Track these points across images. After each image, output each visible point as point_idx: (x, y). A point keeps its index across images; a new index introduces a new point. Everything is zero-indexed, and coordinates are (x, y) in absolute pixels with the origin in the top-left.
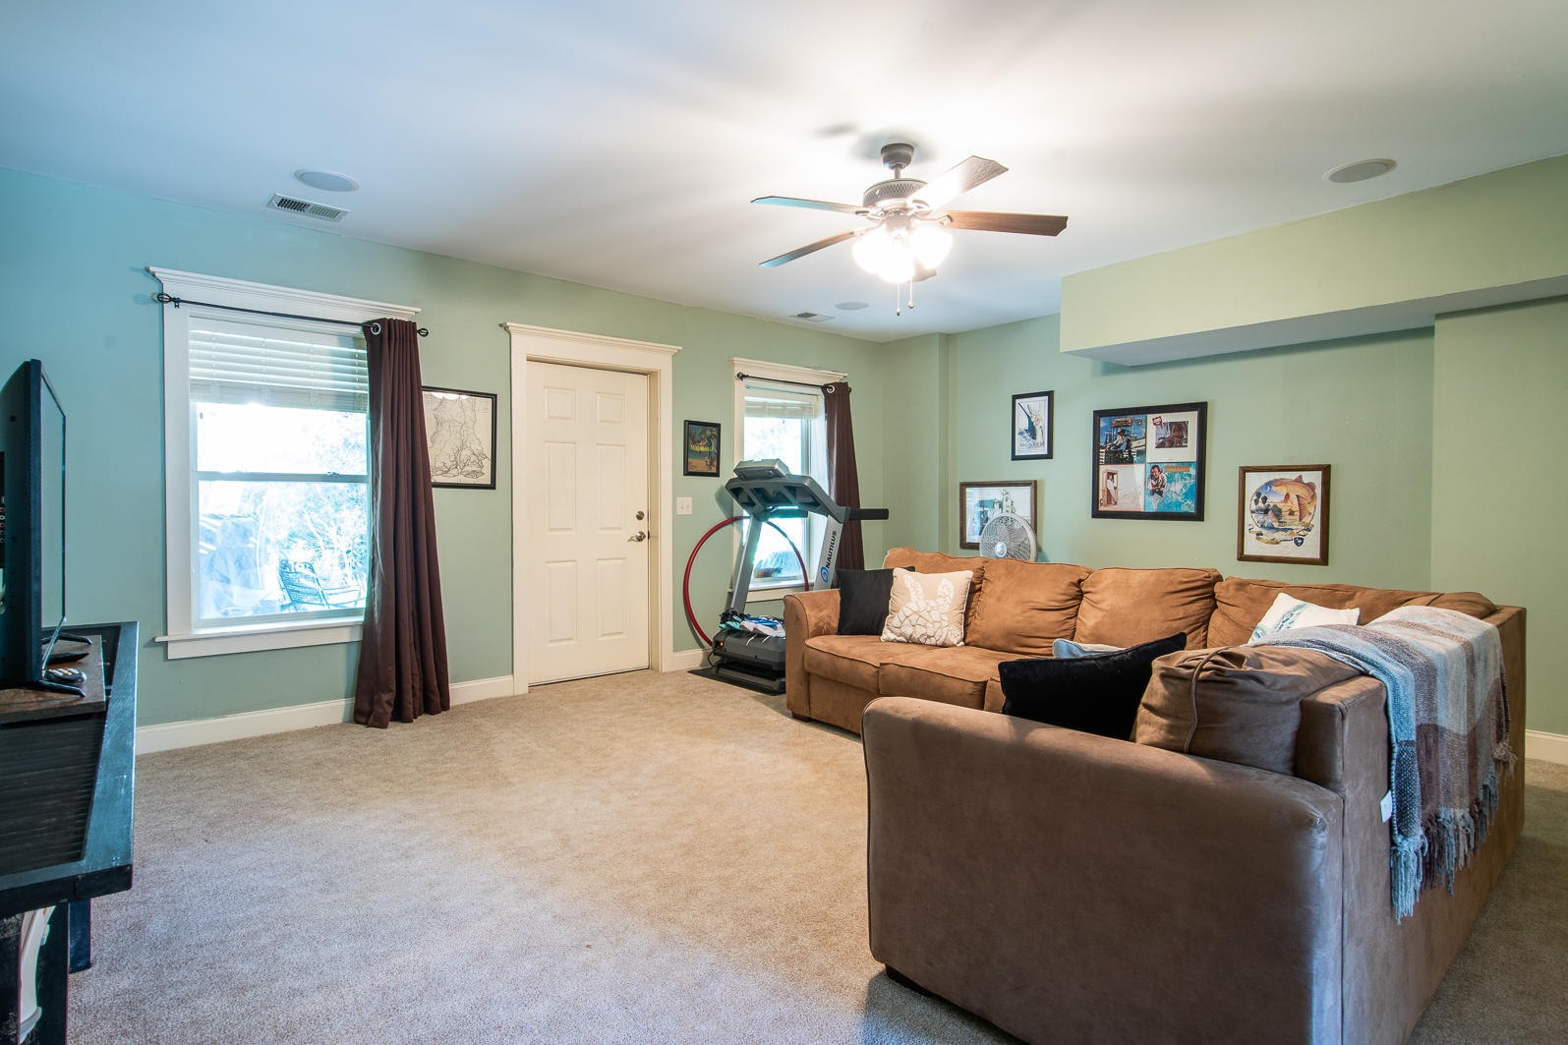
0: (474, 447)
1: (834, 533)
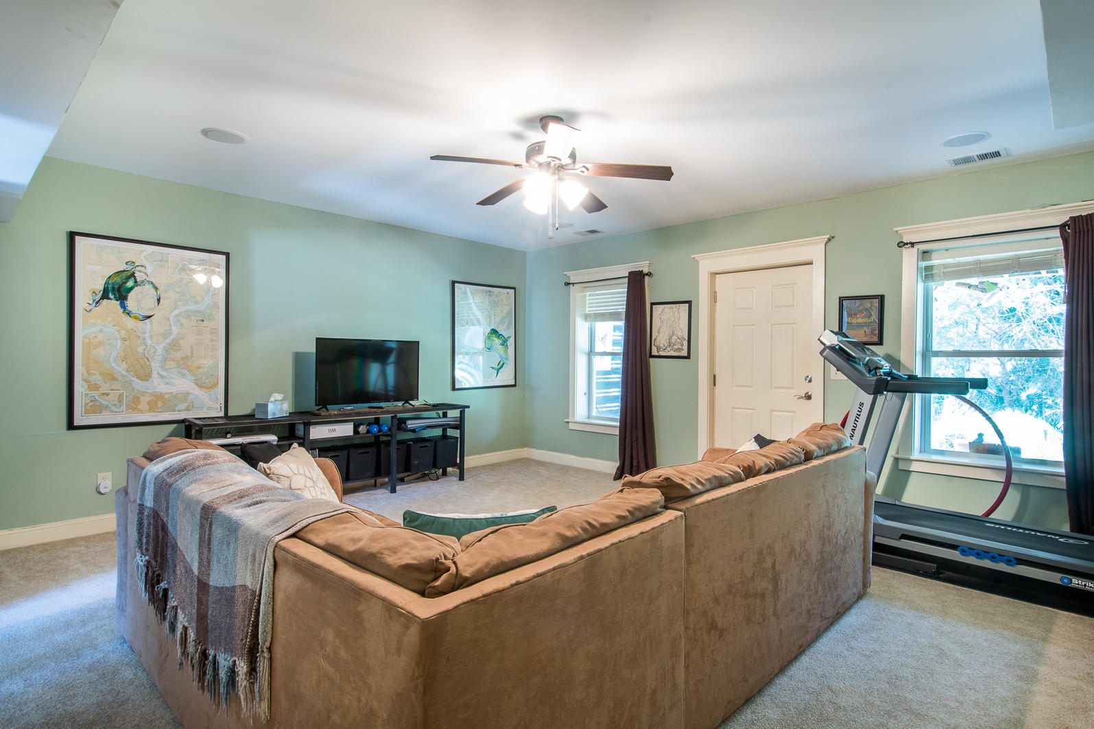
0: (679, 334)
1: (861, 404)
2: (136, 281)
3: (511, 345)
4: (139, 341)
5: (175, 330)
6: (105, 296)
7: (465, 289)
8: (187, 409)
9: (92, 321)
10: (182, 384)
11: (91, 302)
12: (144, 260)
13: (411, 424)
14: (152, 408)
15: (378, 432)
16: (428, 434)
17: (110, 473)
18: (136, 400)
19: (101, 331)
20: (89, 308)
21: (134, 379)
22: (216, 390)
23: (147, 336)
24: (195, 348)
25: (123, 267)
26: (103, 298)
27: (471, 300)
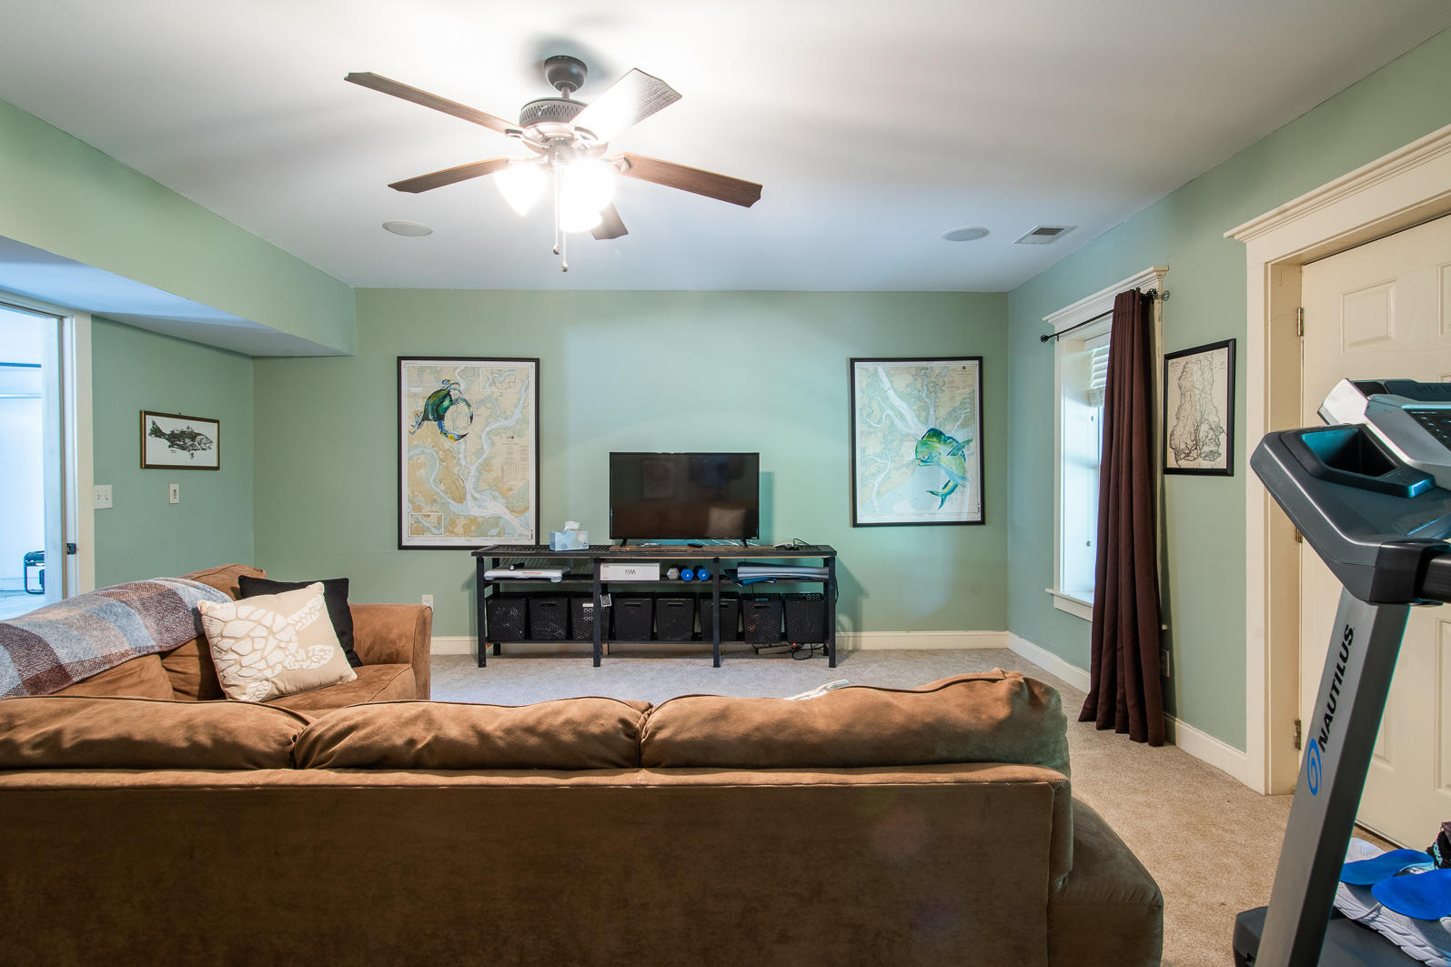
2: (451, 400)
3: (972, 454)
4: (455, 462)
5: (487, 449)
6: (425, 418)
7: (876, 369)
8: (499, 535)
9: (415, 443)
10: (494, 508)
11: (414, 424)
12: (458, 377)
13: (744, 573)
14: (466, 533)
15: (693, 579)
16: (806, 589)
17: (431, 596)
18: (453, 523)
19: (423, 452)
20: (413, 430)
21: (449, 500)
22: (527, 514)
23: (461, 456)
24: (505, 468)
25: (439, 386)
26: (423, 420)
27: (886, 383)
